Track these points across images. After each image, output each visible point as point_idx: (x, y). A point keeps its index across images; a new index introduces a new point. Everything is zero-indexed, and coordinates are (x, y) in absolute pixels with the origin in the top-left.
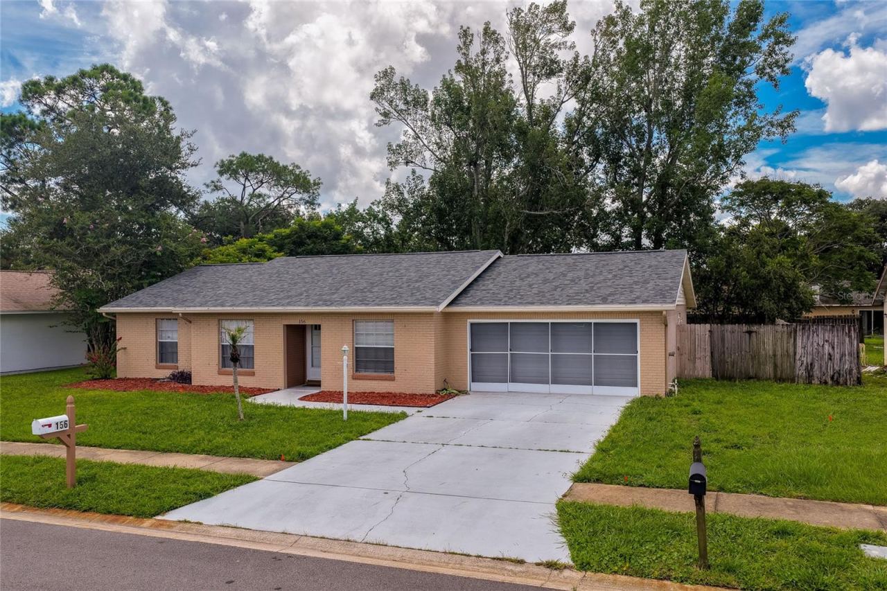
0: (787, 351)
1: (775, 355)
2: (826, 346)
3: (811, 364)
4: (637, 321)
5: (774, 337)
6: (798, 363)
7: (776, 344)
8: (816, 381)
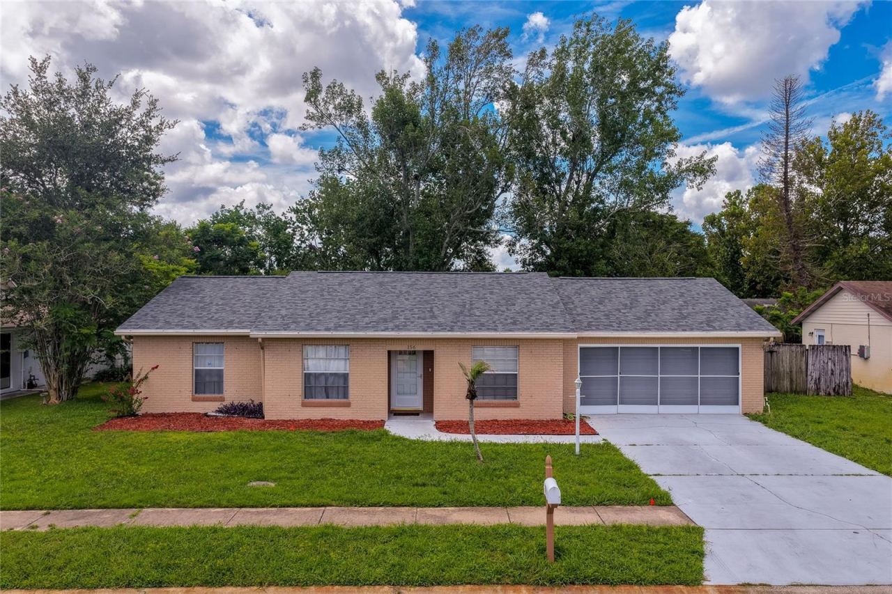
0: (800, 368)
1: (791, 372)
2: (830, 364)
3: (819, 379)
4: (739, 346)
5: (791, 356)
6: (809, 378)
7: (792, 362)
8: (822, 393)
